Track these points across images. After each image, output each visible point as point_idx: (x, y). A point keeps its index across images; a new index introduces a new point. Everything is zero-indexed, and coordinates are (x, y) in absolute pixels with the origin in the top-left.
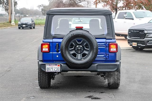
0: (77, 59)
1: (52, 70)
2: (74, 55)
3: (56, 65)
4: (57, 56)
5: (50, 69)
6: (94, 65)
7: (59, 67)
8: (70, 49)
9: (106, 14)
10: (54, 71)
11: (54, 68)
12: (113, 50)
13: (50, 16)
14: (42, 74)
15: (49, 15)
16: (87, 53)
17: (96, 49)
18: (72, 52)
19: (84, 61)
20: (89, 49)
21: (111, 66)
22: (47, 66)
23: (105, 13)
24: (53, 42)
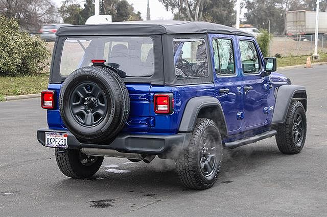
3: (61, 134)
5: (52, 141)
6: (120, 138)
7: (66, 138)
8: (73, 104)
9: (154, 34)
10: (59, 146)
11: (58, 141)
12: (163, 109)
15: (59, 36)
16: (101, 112)
17: (114, 106)
18: (77, 111)
20: (104, 105)
21: (154, 141)
22: (48, 136)
23: (152, 32)
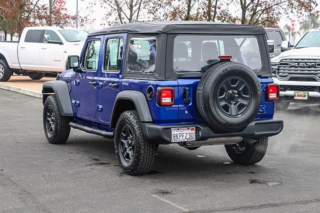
0: (230, 115)
1: (181, 137)
2: (226, 108)
3: (189, 129)
4: (186, 112)
5: (178, 136)
7: (193, 132)
8: (220, 97)
9: (258, 33)
10: (186, 140)
11: (185, 135)
13: (169, 36)
14: (146, 147)
15: (167, 34)
16: (245, 103)
18: (222, 104)
19: (241, 118)
20: (248, 96)
22: (174, 132)
24: (178, 86)
